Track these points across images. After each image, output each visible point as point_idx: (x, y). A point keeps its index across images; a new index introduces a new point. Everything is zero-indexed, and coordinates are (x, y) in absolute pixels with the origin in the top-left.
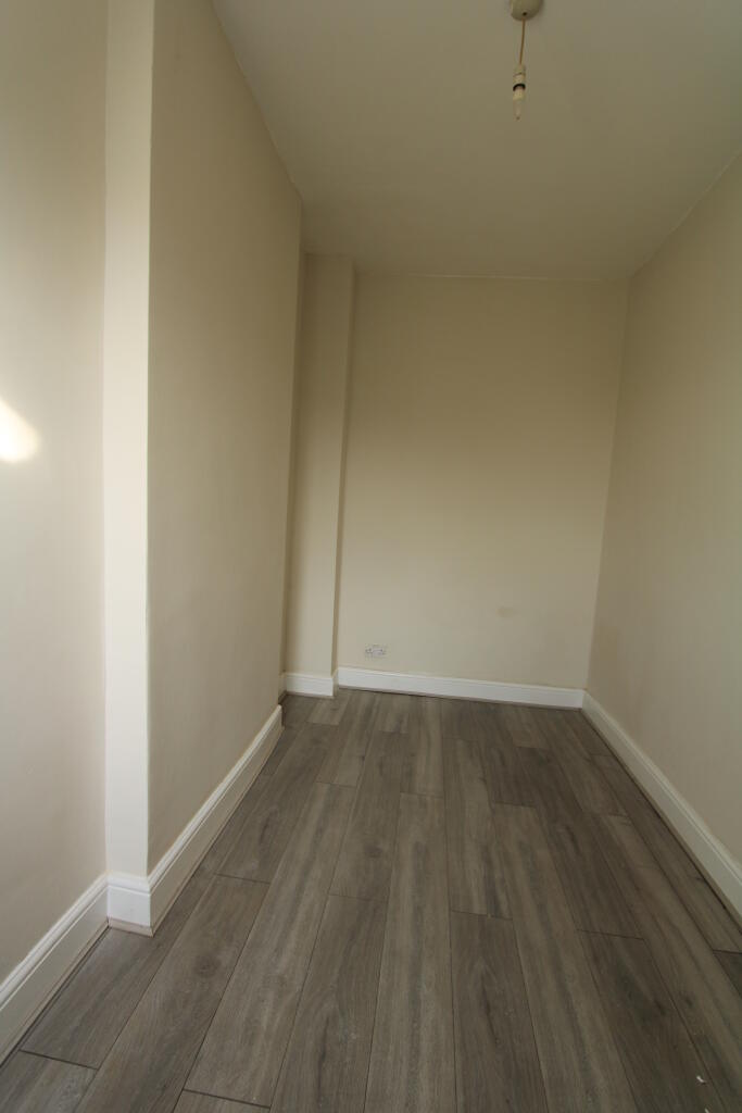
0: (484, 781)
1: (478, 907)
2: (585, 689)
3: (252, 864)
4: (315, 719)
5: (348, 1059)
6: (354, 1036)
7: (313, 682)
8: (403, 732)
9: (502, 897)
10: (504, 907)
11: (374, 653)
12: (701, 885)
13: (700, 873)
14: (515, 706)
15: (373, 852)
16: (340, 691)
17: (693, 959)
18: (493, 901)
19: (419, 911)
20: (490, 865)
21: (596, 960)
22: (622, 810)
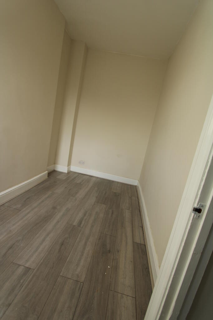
0: (97, 197)
1: (75, 223)
2: (139, 181)
3: (19, 206)
4: (59, 177)
5: (17, 249)
6: (22, 245)
7: (62, 168)
8: (82, 183)
9: (83, 222)
10: (82, 225)
11: (82, 163)
12: (141, 229)
13: (142, 226)
14: (118, 182)
15: (54, 208)
16: (69, 172)
17: (126, 243)
18: (80, 222)
19: (58, 222)
20: (85, 215)
21: (100, 239)
22: (131, 209)
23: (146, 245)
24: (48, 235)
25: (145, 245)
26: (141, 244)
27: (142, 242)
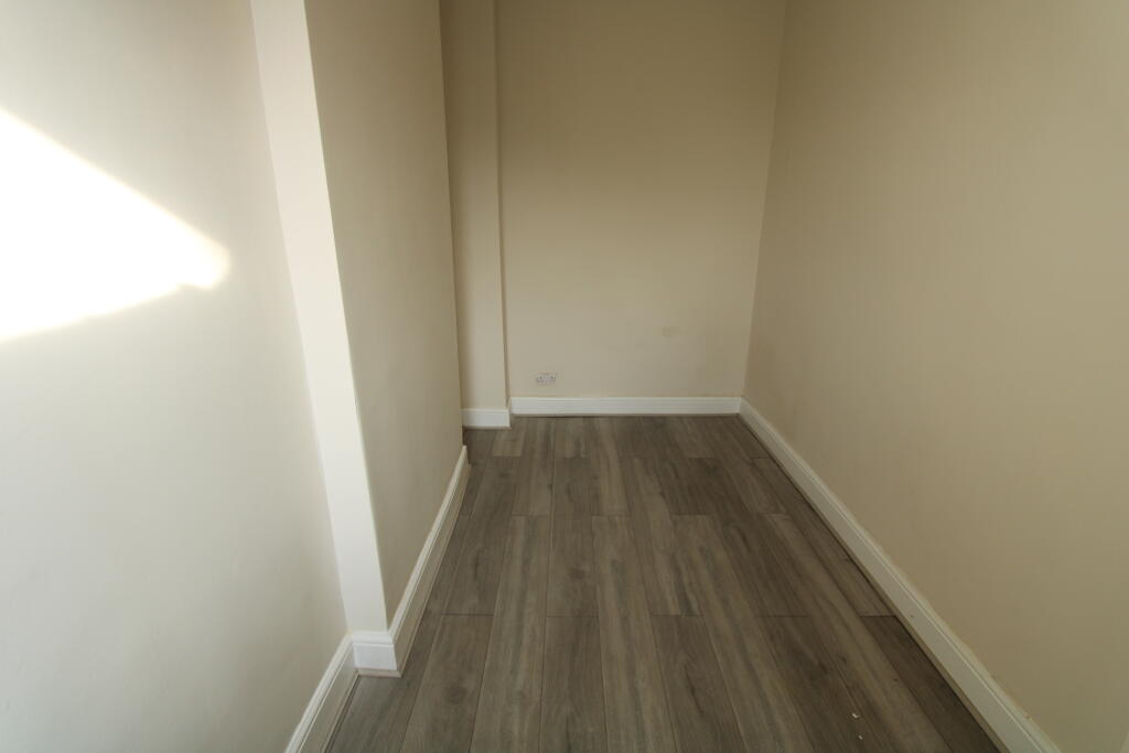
0: (662, 494)
1: (674, 609)
2: (742, 396)
3: (473, 601)
4: (498, 452)
5: (589, 748)
7: (490, 415)
8: (583, 456)
9: (692, 597)
10: (695, 606)
11: (546, 381)
12: (850, 566)
14: (680, 418)
15: (576, 574)
16: (516, 420)
17: (846, 626)
18: (685, 602)
19: (625, 620)
20: (678, 571)
21: (772, 638)
22: (782, 508)
23: (896, 613)
24: (631, 672)
25: (895, 617)
26: (882, 617)
27: (884, 612)
